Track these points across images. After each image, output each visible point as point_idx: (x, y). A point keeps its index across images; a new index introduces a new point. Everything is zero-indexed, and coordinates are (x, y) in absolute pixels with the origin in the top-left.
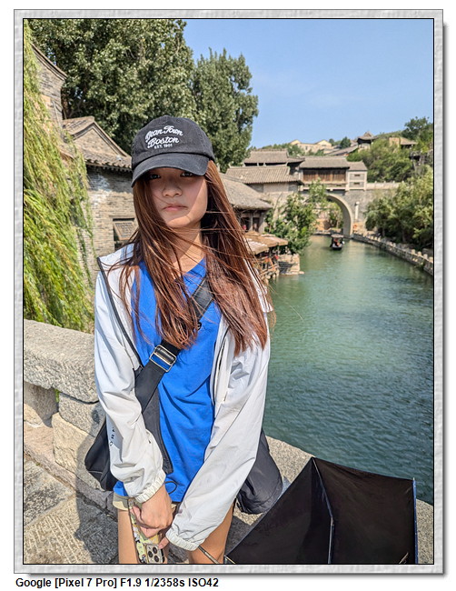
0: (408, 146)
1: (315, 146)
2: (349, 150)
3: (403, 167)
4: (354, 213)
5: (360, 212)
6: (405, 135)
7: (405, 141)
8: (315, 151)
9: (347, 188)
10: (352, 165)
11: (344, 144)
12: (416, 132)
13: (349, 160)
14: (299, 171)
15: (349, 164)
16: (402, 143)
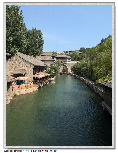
0: (81, 53)
1: (60, 52)
2: (68, 54)
3: (79, 58)
4: (69, 68)
5: (70, 68)
6: (80, 51)
7: (80, 52)
8: (60, 53)
9: (67, 62)
10: (68, 57)
11: (67, 52)
12: (82, 50)
13: (67, 56)
14: (55, 58)
15: (67, 57)
16: (79, 53)
